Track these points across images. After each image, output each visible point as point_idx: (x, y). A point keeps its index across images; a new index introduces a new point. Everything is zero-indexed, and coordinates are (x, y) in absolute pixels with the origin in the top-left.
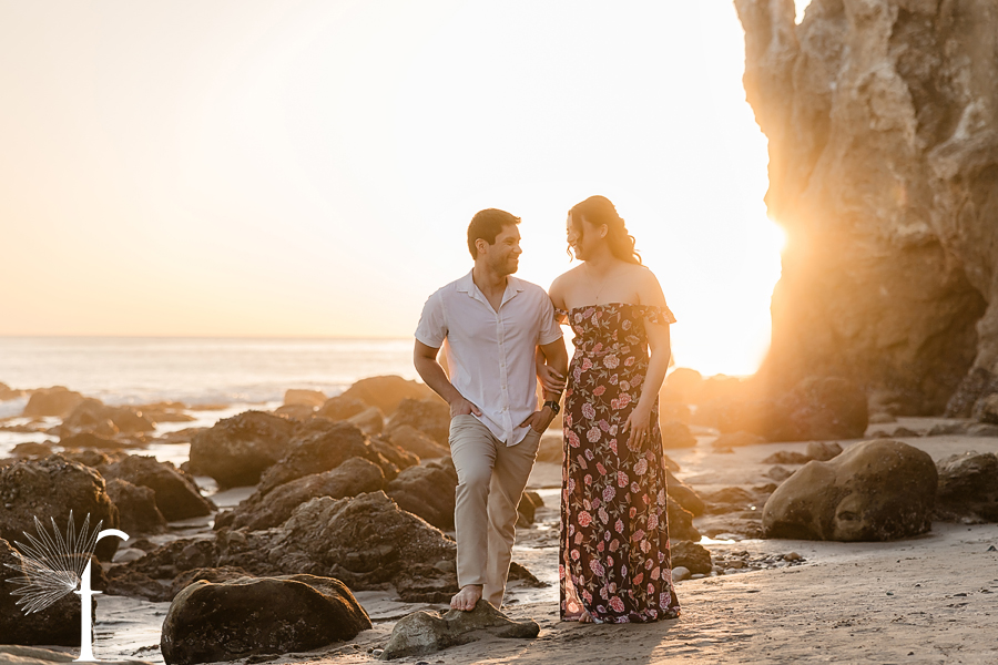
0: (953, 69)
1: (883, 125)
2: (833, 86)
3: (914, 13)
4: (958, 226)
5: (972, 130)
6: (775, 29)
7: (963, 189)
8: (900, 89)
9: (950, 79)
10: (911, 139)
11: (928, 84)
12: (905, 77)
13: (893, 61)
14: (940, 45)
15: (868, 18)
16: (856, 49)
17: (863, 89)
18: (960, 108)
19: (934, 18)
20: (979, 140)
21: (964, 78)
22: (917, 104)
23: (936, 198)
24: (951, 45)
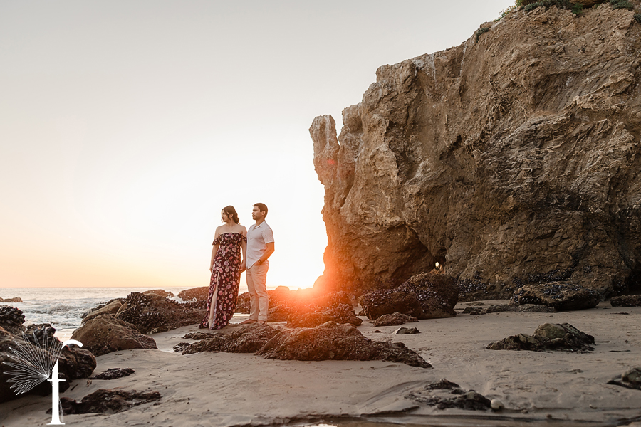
0: (413, 148)
1: (380, 174)
2: (356, 160)
3: (396, 123)
4: (417, 217)
5: (424, 173)
6: (328, 140)
7: (421, 199)
8: (391, 156)
9: (412, 152)
10: (395, 178)
11: (403, 154)
12: (393, 150)
13: (387, 144)
14: (407, 137)
15: (375, 126)
16: (367, 142)
17: (372, 158)
18: (417, 164)
19: (404, 125)
20: (429, 176)
21: (419, 151)
22: (398, 162)
23: (407, 204)
24: (412, 137)
